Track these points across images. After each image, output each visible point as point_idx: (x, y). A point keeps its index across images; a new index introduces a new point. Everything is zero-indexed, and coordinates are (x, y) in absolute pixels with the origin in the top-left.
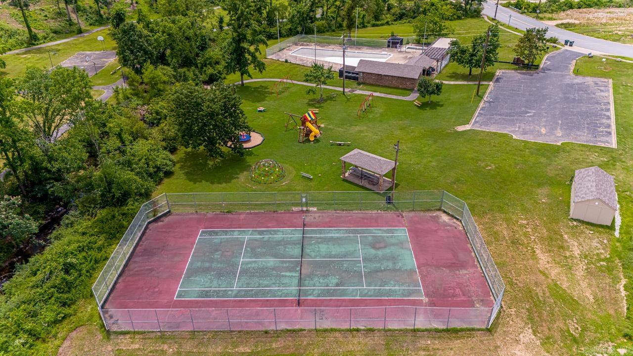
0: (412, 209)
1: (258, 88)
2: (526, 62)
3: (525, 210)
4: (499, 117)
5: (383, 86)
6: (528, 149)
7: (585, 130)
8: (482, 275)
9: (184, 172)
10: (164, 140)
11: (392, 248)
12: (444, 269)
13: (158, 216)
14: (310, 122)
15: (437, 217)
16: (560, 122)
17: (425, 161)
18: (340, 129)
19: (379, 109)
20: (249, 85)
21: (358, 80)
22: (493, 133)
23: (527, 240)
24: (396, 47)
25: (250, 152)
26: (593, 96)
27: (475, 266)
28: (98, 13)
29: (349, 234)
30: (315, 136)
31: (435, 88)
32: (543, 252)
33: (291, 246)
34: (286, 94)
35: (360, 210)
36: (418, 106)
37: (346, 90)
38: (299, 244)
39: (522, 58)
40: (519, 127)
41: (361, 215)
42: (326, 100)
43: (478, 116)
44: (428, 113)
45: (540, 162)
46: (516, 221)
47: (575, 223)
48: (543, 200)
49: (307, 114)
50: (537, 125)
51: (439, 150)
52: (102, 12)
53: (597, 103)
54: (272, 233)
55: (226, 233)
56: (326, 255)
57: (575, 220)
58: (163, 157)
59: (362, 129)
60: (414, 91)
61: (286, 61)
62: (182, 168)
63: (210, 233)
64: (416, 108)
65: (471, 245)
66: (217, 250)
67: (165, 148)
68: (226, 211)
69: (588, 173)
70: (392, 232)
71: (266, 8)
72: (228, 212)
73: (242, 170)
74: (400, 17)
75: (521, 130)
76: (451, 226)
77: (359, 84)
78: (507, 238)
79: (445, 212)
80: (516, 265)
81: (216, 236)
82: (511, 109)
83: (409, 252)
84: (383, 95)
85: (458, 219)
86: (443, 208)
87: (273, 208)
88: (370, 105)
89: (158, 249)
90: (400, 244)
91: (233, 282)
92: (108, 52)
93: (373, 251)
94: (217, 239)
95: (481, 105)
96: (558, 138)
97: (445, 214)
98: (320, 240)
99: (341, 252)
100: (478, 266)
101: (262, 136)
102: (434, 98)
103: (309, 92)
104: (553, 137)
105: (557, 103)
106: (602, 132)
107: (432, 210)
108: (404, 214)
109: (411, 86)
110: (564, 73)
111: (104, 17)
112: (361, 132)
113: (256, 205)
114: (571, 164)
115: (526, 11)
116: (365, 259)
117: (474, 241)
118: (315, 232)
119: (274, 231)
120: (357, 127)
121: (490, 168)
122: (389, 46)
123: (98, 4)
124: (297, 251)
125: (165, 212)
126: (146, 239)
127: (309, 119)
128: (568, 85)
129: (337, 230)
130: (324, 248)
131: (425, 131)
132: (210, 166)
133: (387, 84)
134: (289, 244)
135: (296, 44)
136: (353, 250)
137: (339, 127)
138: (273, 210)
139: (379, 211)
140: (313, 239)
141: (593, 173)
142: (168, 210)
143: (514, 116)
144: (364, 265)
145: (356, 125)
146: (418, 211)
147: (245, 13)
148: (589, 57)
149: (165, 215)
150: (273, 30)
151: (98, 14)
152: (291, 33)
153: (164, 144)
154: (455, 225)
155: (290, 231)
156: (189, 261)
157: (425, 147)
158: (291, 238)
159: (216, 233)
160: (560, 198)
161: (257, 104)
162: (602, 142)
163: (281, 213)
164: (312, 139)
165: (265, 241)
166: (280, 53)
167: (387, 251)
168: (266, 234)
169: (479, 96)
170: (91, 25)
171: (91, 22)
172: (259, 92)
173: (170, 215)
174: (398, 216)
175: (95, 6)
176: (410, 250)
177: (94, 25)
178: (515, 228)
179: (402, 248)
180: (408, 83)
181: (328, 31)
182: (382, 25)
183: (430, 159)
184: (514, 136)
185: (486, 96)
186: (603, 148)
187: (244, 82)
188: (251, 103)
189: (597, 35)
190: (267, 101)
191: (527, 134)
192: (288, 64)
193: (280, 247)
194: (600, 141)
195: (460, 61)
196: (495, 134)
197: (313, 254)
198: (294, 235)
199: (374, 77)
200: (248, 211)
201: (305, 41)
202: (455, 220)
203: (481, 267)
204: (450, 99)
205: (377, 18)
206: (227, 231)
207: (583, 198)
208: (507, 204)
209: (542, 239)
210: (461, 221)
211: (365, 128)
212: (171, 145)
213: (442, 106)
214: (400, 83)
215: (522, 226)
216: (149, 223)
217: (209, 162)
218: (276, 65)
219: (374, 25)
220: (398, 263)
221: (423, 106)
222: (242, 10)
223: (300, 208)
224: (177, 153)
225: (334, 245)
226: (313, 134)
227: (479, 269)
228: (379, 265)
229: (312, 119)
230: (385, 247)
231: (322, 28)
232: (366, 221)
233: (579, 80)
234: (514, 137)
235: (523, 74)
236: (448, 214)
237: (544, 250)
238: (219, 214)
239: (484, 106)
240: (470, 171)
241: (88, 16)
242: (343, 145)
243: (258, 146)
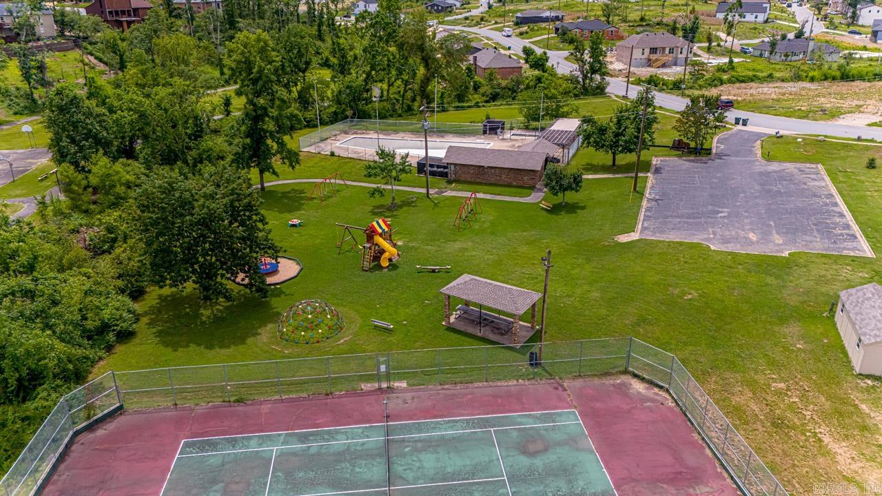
0: (578, 374)
1: (289, 192)
2: (693, 145)
3: (772, 363)
4: (679, 220)
5: (486, 184)
6: (740, 264)
7: (815, 233)
8: (739, 493)
9: (154, 330)
10: (120, 276)
11: (558, 450)
12: (665, 486)
13: (95, 418)
14: (381, 235)
15: (623, 384)
16: (772, 223)
17: (579, 291)
18: (429, 247)
19: (487, 216)
20: (273, 189)
21: (447, 177)
22: (677, 243)
23: (799, 419)
24: (496, 134)
25: (278, 290)
26: (805, 187)
27: (720, 476)
28: (29, 97)
29: (474, 428)
30: (390, 260)
31: (572, 180)
32: (837, 440)
33: (364, 462)
34: (333, 200)
35: (487, 381)
36: (546, 210)
37: (431, 191)
38: (381, 456)
39: (685, 140)
40: (714, 233)
41: (489, 391)
42: (401, 207)
43: (644, 220)
44: (564, 219)
45: (767, 284)
46: (765, 384)
47: (869, 382)
48: (798, 346)
49: (375, 223)
50: (738, 228)
51: (597, 273)
52: (36, 96)
53: (815, 196)
54: (326, 437)
55: (233, 443)
56: (435, 474)
57: (869, 377)
58: (115, 306)
59: (465, 246)
60: (535, 190)
61: (332, 154)
62: (152, 323)
63: (202, 447)
64: (544, 213)
65: (699, 434)
66: (214, 482)
67: (123, 291)
68: (233, 399)
69: (864, 294)
70: (549, 418)
71: (296, 85)
72: (237, 401)
73: (264, 323)
74: (494, 97)
75: (718, 237)
76: (653, 400)
77: (450, 182)
78: (762, 417)
79: (635, 376)
80: (798, 469)
81: (212, 451)
82: (692, 209)
83: (591, 456)
84: (489, 197)
85: (661, 387)
86: (631, 369)
87: (324, 388)
88: (472, 210)
89: (93, 487)
90: (572, 441)
92: (40, 150)
93: (524, 461)
94: (214, 457)
95: (645, 203)
96: (779, 246)
97: (635, 380)
98: (419, 445)
99: (465, 466)
100: (726, 475)
101: (298, 264)
102: (570, 197)
103: (373, 194)
104: (771, 246)
105: (756, 197)
106: (842, 235)
107: (612, 374)
108: (565, 384)
109: (531, 182)
110: (748, 159)
111: (39, 102)
112: (466, 249)
113: (292, 384)
114: (817, 284)
115: (665, 87)
116: (513, 478)
117: (704, 428)
118: (408, 429)
119: (329, 433)
120: (457, 243)
121: (690, 297)
122: (485, 132)
123: (29, 83)
124: (376, 471)
125: (112, 408)
126: (68, 469)
127: (380, 231)
128: (761, 174)
129: (449, 421)
130: (429, 461)
131: (567, 245)
132: (204, 319)
133: (493, 180)
134: (361, 457)
135: (346, 133)
136: (487, 459)
137: (427, 245)
138: (324, 392)
139: (520, 381)
140: (406, 444)
141: (873, 294)
142: (118, 405)
143: (700, 218)
144: (513, 490)
145: (455, 241)
146: (589, 376)
147: (266, 71)
148: (778, 137)
149: (111, 415)
150: (309, 115)
151: (28, 99)
152: (336, 118)
153: (120, 283)
154: (658, 398)
155: (360, 431)
157: (573, 268)
158: (363, 444)
159: (213, 445)
160: (826, 341)
161: (287, 215)
162: (848, 249)
163: (340, 397)
164: (385, 263)
165: (313, 455)
166: (322, 145)
167: (551, 457)
168: (313, 441)
169: (637, 192)
170: (16, 114)
171: (17, 110)
172: (290, 198)
173: (121, 414)
174: (556, 388)
175: (24, 86)
176: (592, 452)
177: (21, 114)
178: (769, 398)
179: (578, 450)
180: (525, 178)
181: (391, 116)
182: (470, 107)
183: (585, 287)
184: (711, 246)
185: (648, 192)
186: (855, 259)
187: (266, 185)
188: (277, 214)
189: (774, 112)
190: (304, 209)
191: (730, 242)
192: (336, 158)
193: (343, 465)
194: (844, 249)
195: (598, 146)
196: (681, 244)
197: (410, 475)
198: (368, 437)
199: (472, 172)
200: (277, 397)
201: (360, 129)
202: (656, 390)
203: (732, 478)
204: (593, 199)
205: (460, 98)
206: (235, 440)
207: (876, 336)
208: (739, 355)
209: (825, 416)
210: (667, 391)
211: (470, 244)
212: (132, 285)
213: (583, 208)
214: (516, 178)
215: (779, 393)
216: (77, 434)
217: (202, 311)
218: (316, 160)
219: (457, 108)
220: (576, 480)
221: (555, 210)
222: (260, 67)
223: (376, 385)
224: (144, 300)
225: (448, 453)
226: (386, 255)
227: (729, 480)
228: (541, 488)
229: (384, 230)
230: (546, 450)
231: (384, 111)
232: (499, 401)
233: (774, 167)
234: (713, 248)
235: (693, 161)
236: (643, 380)
237: (837, 436)
238: (221, 406)
239: (649, 205)
240: (659, 304)
241: (12, 100)
242: (439, 272)
243: (292, 280)
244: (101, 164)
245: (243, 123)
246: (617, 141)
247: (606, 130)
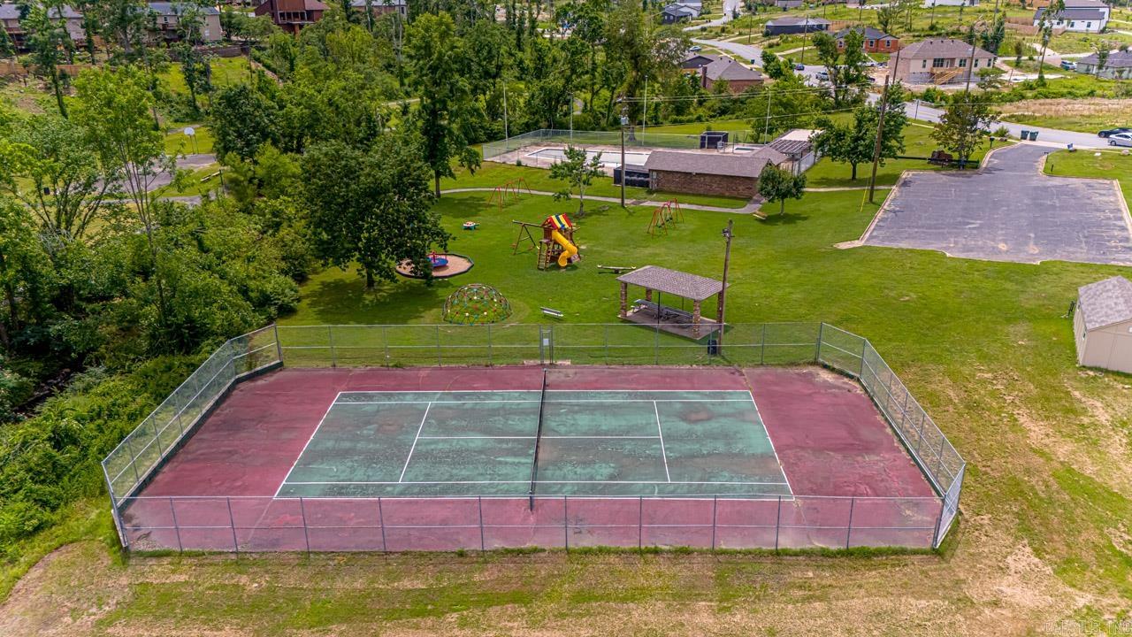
0: (760, 363)
1: (467, 199)
2: (956, 156)
3: (985, 358)
4: (916, 230)
5: (693, 195)
6: (978, 271)
7: (1083, 245)
8: (912, 463)
9: (315, 309)
10: (284, 259)
11: (723, 420)
12: (832, 453)
13: (257, 370)
14: (560, 230)
15: (811, 374)
16: (1032, 235)
17: (779, 293)
18: (616, 252)
19: (690, 225)
20: (449, 196)
21: (648, 186)
22: (907, 250)
23: (998, 403)
24: (716, 148)
25: (445, 282)
26: (1088, 201)
27: (897, 450)
28: (191, 103)
29: (636, 399)
30: (569, 260)
31: (792, 184)
32: (1034, 420)
33: (517, 417)
34: (516, 207)
35: (657, 364)
36: (761, 221)
37: (626, 201)
38: (534, 413)
39: (947, 151)
40: (956, 243)
41: (659, 372)
42: (590, 215)
43: (874, 229)
44: (780, 229)
45: (1004, 289)
46: (970, 375)
47: (1091, 373)
48: (1020, 343)
49: (554, 217)
50: (988, 239)
51: (805, 277)
52: (198, 104)
53: (1097, 210)
54: (482, 397)
55: (390, 397)
56: (589, 430)
57: (1091, 369)
58: (277, 283)
59: (657, 251)
60: (752, 201)
61: (519, 164)
62: (312, 305)
63: (357, 398)
64: (756, 223)
65: (883, 415)
66: (369, 423)
67: (286, 273)
68: (391, 365)
69: (1105, 287)
70: (722, 396)
71: (485, 94)
72: (396, 366)
73: (430, 307)
74: (723, 112)
75: (960, 246)
76: (839, 388)
77: (650, 192)
78: (957, 401)
79: (825, 367)
80: (981, 443)
81: (368, 401)
82: (937, 220)
83: (757, 427)
84: (694, 207)
85: (852, 377)
86: (821, 360)
87: (483, 361)
88: (671, 219)
89: (253, 420)
90: (740, 415)
91: (398, 472)
92: (202, 156)
93: (684, 426)
94: (369, 406)
95: (880, 214)
96: (1033, 254)
97: (825, 371)
98: (576, 408)
99: (620, 426)
100: (902, 448)
101: (469, 261)
102: (791, 206)
103: (559, 197)
104: (1022, 255)
105: (1023, 210)
106: (1116, 247)
107: (799, 365)
108: (743, 371)
109: (747, 193)
110: (1027, 173)
111: (202, 110)
112: (657, 255)
113: (453, 357)
114: (1065, 290)
115: (943, 103)
116: (668, 438)
117: (889, 409)
118: (568, 396)
119: (485, 394)
120: (648, 248)
121: (907, 298)
122: (703, 145)
123: (192, 87)
124: (531, 424)
125: (272, 363)
126: (230, 406)
127: (559, 226)
128: (1036, 188)
129: (610, 393)
130: (584, 421)
131: (776, 252)
132: (367, 302)
133: (701, 190)
134: (515, 414)
135: (537, 145)
136: (644, 422)
137: (614, 249)
138: (484, 364)
139: (694, 366)
140: (562, 407)
141: (1114, 286)
142: (278, 361)
143: (944, 228)
144: (667, 446)
145: (647, 247)
146: (772, 365)
148: (1071, 151)
149: (272, 369)
150: (496, 127)
151: (190, 106)
152: (527, 128)
153: (283, 265)
154: (847, 386)
155: (517, 395)
156: (312, 438)
157: (778, 273)
158: (519, 404)
159: (371, 398)
160: (1054, 339)
161: (462, 220)
162: (1117, 260)
163: (502, 368)
164: (563, 263)
165: (467, 410)
166: (509, 155)
167: (713, 425)
168: (469, 399)
169: (874, 203)
170: (176, 121)
171: (177, 118)
172: (467, 205)
173: (281, 370)
174: (733, 373)
175: (186, 91)
176: (759, 423)
177: (182, 122)
178: (970, 386)
179: (744, 421)
180: (740, 188)
181: (593, 129)
182: (690, 121)
183: (787, 290)
185: (887, 204)
186: (1121, 269)
187: (442, 192)
188: (451, 218)
189: (1079, 128)
190: (481, 215)
191: (972, 251)
192: (522, 168)
193: (496, 418)
194: (1114, 259)
195: (834, 153)
196: (911, 251)
197: (563, 429)
198: (525, 399)
199: (677, 180)
200: (437, 365)
201: (555, 142)
202: (846, 380)
203: (908, 450)
204: (820, 210)
205: (680, 110)
206: (391, 394)
207: (1103, 321)
208: (948, 350)
209: (1028, 400)
210: (858, 380)
211: (663, 250)
212: (295, 268)
213: (805, 219)
214: (731, 187)
215: (983, 382)
216: (238, 381)
217: (365, 296)
218: (499, 170)
219: (675, 122)
220: (736, 443)
221: (769, 220)
223: (539, 362)
224: (306, 285)
225: (605, 415)
226: (565, 254)
227: (905, 453)
228: (698, 446)
229: (563, 226)
230: (709, 419)
231: (584, 124)
232: (668, 380)
233: (1057, 181)
234: (948, 255)
235: (953, 175)
236: (832, 370)
237: (1035, 416)
238: (378, 370)
239: (885, 216)
240: (869, 305)
241: (173, 107)
242: (623, 273)
243: (461, 275)
244: (268, 154)
245: (420, 116)
246: (856, 147)
247: (844, 135)
